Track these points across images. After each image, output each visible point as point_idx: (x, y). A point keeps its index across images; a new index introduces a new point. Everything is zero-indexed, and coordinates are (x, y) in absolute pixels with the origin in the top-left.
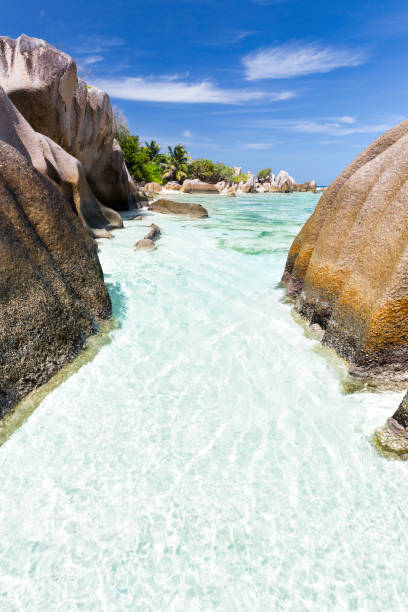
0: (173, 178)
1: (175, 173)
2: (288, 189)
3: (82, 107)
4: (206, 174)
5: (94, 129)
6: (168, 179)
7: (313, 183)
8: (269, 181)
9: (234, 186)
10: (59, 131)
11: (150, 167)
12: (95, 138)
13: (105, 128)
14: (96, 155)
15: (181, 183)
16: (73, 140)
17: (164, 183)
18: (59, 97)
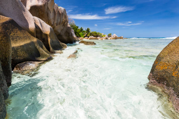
0: (86, 36)
1: (87, 35)
2: (116, 38)
3: (57, 12)
4: (95, 35)
5: (61, 20)
6: (85, 36)
7: (122, 37)
8: (111, 36)
9: (102, 38)
10: (48, 19)
11: (81, 34)
12: (61, 22)
13: (64, 19)
14: (62, 28)
15: (88, 37)
16: (54, 22)
17: (84, 38)
18: (48, 8)
